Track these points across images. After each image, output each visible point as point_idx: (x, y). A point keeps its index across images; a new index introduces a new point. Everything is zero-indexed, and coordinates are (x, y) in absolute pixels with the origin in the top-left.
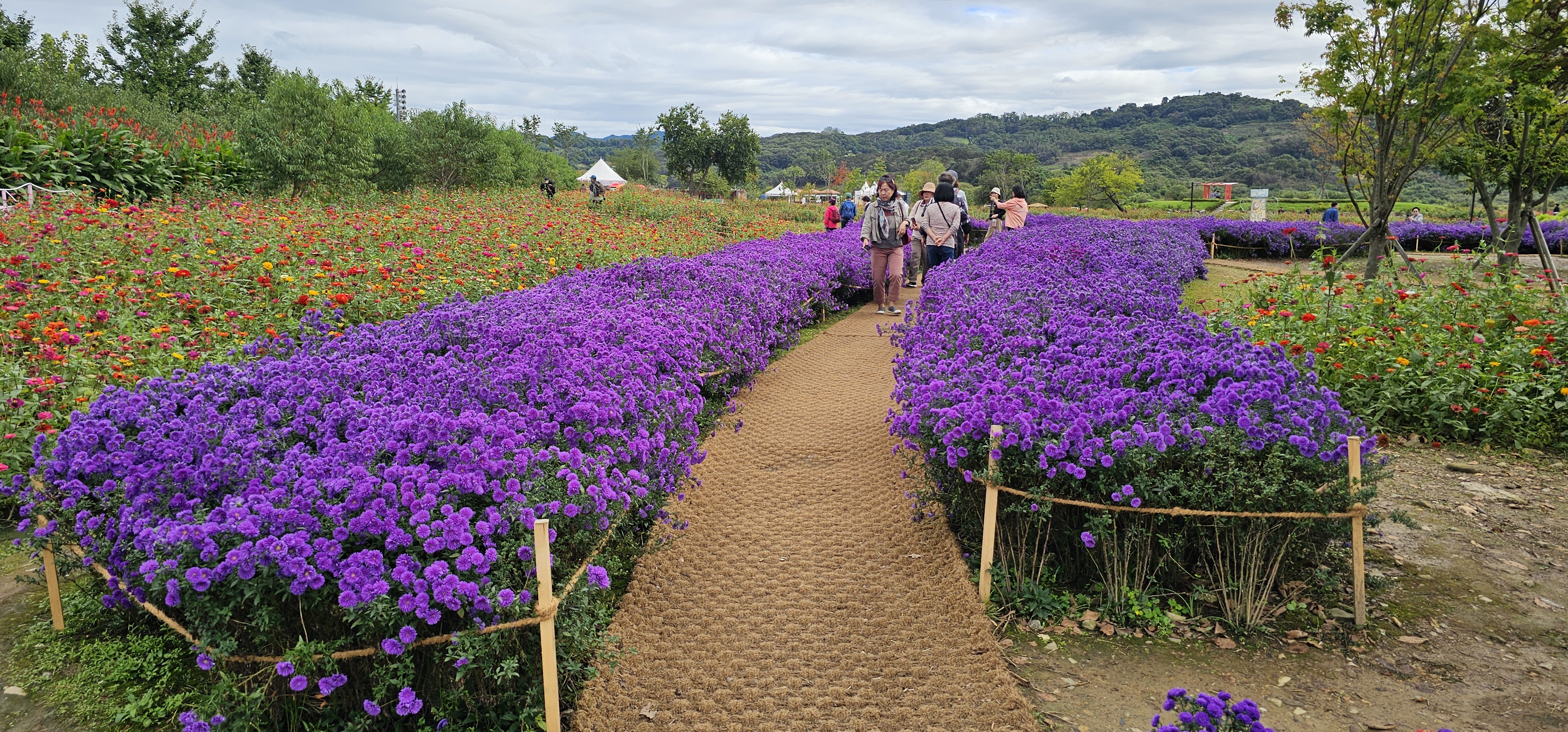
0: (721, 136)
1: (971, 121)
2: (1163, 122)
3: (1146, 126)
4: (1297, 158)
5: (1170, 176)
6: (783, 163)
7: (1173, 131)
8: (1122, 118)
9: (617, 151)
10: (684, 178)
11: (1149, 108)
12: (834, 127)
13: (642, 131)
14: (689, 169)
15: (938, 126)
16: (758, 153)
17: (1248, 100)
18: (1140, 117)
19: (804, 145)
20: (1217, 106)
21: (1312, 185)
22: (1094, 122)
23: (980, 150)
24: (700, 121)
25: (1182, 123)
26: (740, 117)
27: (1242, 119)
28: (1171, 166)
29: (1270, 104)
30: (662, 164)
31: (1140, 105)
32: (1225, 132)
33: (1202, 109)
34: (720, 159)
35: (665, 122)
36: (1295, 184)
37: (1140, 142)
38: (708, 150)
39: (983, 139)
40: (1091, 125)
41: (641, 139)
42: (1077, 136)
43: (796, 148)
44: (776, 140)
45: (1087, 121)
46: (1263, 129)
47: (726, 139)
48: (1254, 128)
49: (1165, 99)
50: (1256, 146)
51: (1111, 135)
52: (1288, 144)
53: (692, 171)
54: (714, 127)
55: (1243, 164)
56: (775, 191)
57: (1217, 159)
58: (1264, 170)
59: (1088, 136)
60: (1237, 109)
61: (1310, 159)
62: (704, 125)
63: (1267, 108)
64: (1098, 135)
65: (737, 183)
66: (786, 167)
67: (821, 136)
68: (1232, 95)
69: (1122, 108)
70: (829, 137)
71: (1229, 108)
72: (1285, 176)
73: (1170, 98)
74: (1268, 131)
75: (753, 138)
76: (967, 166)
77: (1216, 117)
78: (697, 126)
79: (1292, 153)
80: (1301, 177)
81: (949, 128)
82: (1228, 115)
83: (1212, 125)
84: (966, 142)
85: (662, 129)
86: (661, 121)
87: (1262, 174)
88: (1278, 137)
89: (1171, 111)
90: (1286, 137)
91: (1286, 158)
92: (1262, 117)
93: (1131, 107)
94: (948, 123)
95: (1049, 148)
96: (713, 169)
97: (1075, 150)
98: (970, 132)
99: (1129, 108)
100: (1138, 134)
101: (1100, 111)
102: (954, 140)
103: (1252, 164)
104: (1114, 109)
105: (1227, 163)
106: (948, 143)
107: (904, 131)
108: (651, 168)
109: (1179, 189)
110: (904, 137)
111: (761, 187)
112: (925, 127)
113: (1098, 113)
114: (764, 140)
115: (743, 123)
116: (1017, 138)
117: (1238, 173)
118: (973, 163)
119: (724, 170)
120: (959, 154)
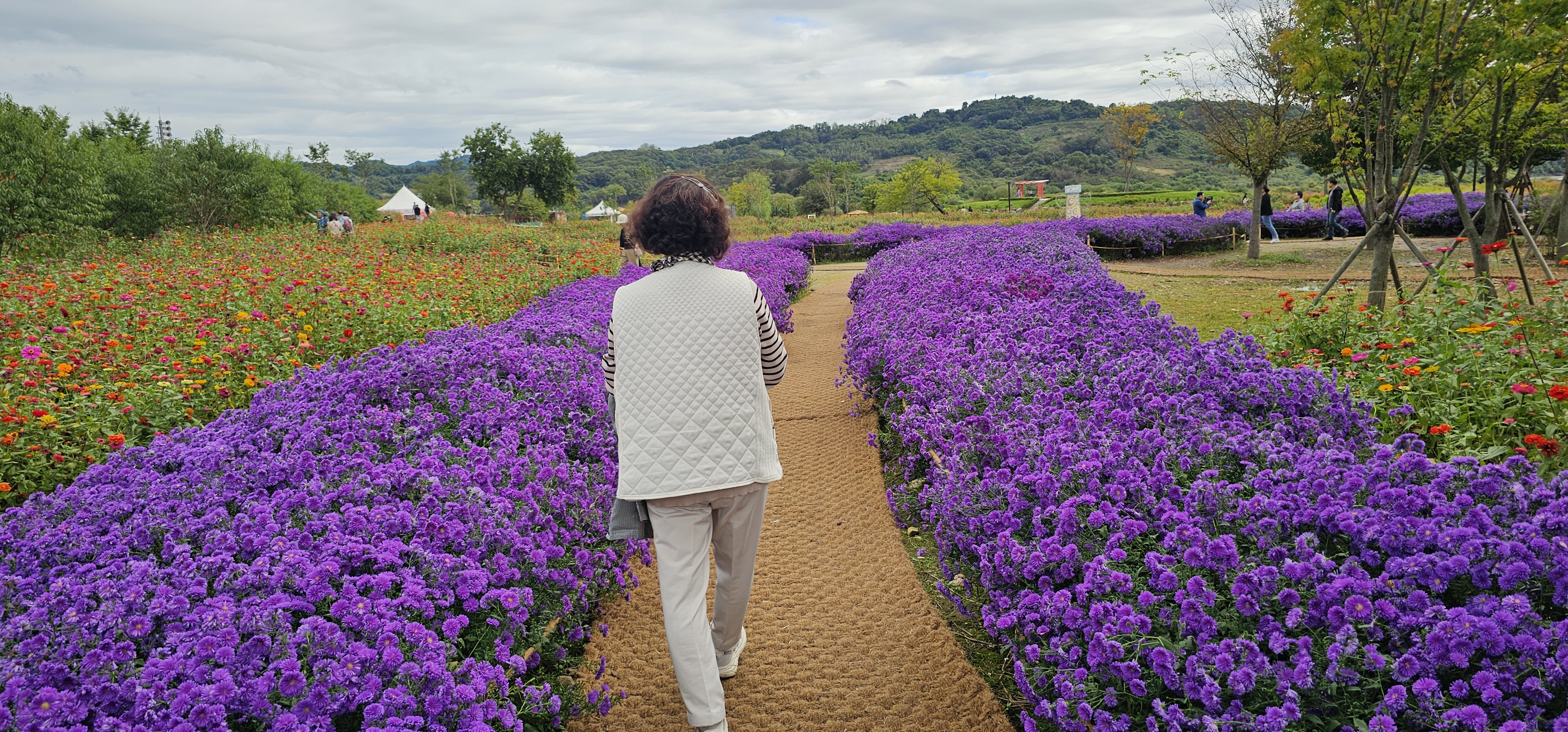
0: (534, 156)
1: (784, 133)
2: (965, 125)
3: (949, 130)
4: (1088, 154)
5: (977, 178)
6: (600, 181)
7: (974, 133)
8: (927, 123)
9: (420, 176)
10: (496, 202)
11: (950, 113)
12: (650, 144)
13: (447, 154)
14: (502, 192)
15: (753, 138)
16: (575, 171)
17: (1040, 102)
18: (944, 122)
19: (621, 162)
20: (1012, 108)
21: (1103, 179)
22: (902, 129)
23: (796, 161)
24: (509, 141)
25: (982, 126)
26: (553, 135)
27: (1035, 120)
28: (976, 167)
29: (1059, 105)
30: (472, 189)
31: (943, 110)
32: (1022, 133)
33: (999, 112)
34: (535, 180)
35: (472, 144)
36: (1088, 178)
37: (945, 146)
38: (520, 171)
39: (797, 149)
40: (899, 132)
41: (444, 165)
42: (886, 143)
43: (614, 166)
44: (592, 158)
45: (895, 128)
46: (1055, 129)
47: (539, 159)
48: (1046, 128)
49: (965, 104)
50: (1050, 145)
51: (918, 141)
52: (1079, 142)
53: (506, 195)
54: (526, 147)
55: (1040, 163)
56: (597, 211)
57: (1017, 159)
58: (1059, 167)
59: (897, 143)
60: (1031, 110)
61: (1099, 154)
62: (514, 145)
63: (1057, 109)
64: (906, 141)
65: (555, 203)
66: (604, 185)
67: (638, 153)
68: (1025, 98)
69: (926, 114)
70: (646, 153)
71: (1023, 110)
72: (1079, 172)
73: (970, 103)
74: (1060, 130)
75: (569, 157)
76: (785, 177)
77: (1012, 119)
78: (506, 146)
79: (1082, 150)
80: (1093, 172)
81: (764, 140)
82: (1023, 118)
83: (1009, 127)
84: (781, 153)
85: (468, 153)
86: (466, 143)
87: (1058, 171)
88: (1069, 136)
89: (971, 115)
90: (1076, 135)
91: (1078, 155)
92: (1054, 117)
93: (934, 113)
94: (763, 135)
95: (861, 155)
96: (528, 192)
97: (885, 156)
98: (785, 143)
99: (932, 114)
100: (943, 139)
101: (906, 117)
102: (770, 152)
103: (1048, 162)
104: (919, 115)
105: (1025, 162)
106: (764, 155)
107: (721, 145)
108: (460, 193)
109: (986, 189)
110: (721, 151)
111: (580, 206)
112: (741, 140)
113: (905, 120)
114: (580, 160)
115: (557, 142)
116: (830, 148)
117: (1037, 171)
118: (791, 175)
119: (540, 191)
120: (776, 166)
